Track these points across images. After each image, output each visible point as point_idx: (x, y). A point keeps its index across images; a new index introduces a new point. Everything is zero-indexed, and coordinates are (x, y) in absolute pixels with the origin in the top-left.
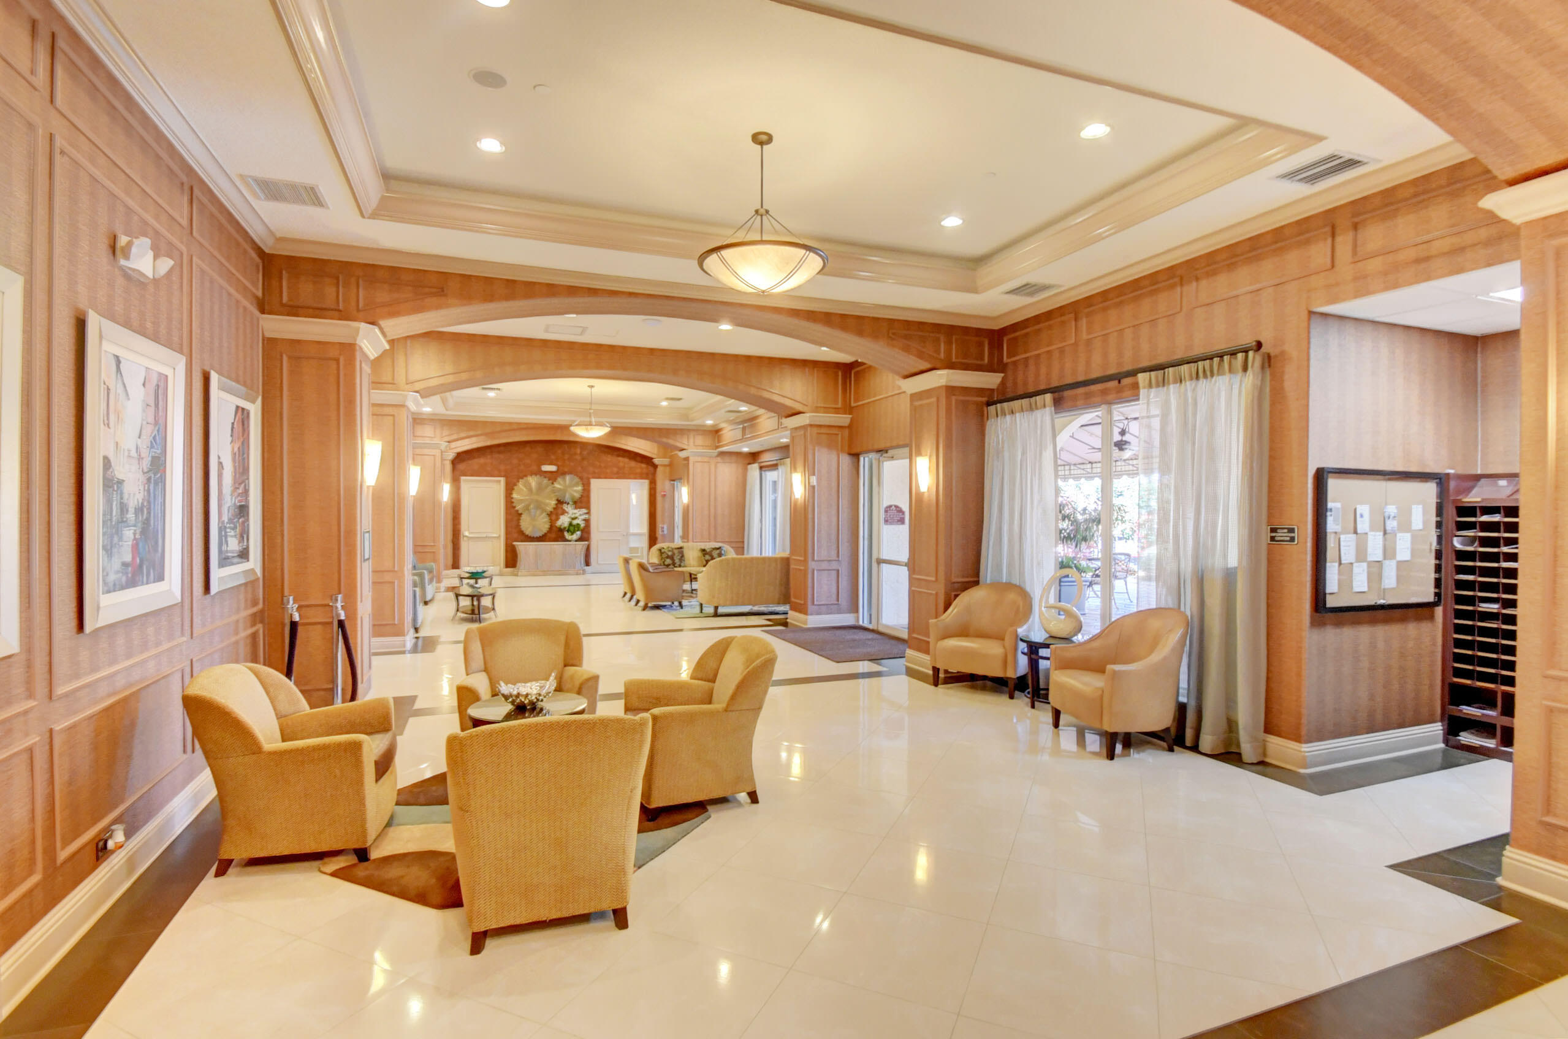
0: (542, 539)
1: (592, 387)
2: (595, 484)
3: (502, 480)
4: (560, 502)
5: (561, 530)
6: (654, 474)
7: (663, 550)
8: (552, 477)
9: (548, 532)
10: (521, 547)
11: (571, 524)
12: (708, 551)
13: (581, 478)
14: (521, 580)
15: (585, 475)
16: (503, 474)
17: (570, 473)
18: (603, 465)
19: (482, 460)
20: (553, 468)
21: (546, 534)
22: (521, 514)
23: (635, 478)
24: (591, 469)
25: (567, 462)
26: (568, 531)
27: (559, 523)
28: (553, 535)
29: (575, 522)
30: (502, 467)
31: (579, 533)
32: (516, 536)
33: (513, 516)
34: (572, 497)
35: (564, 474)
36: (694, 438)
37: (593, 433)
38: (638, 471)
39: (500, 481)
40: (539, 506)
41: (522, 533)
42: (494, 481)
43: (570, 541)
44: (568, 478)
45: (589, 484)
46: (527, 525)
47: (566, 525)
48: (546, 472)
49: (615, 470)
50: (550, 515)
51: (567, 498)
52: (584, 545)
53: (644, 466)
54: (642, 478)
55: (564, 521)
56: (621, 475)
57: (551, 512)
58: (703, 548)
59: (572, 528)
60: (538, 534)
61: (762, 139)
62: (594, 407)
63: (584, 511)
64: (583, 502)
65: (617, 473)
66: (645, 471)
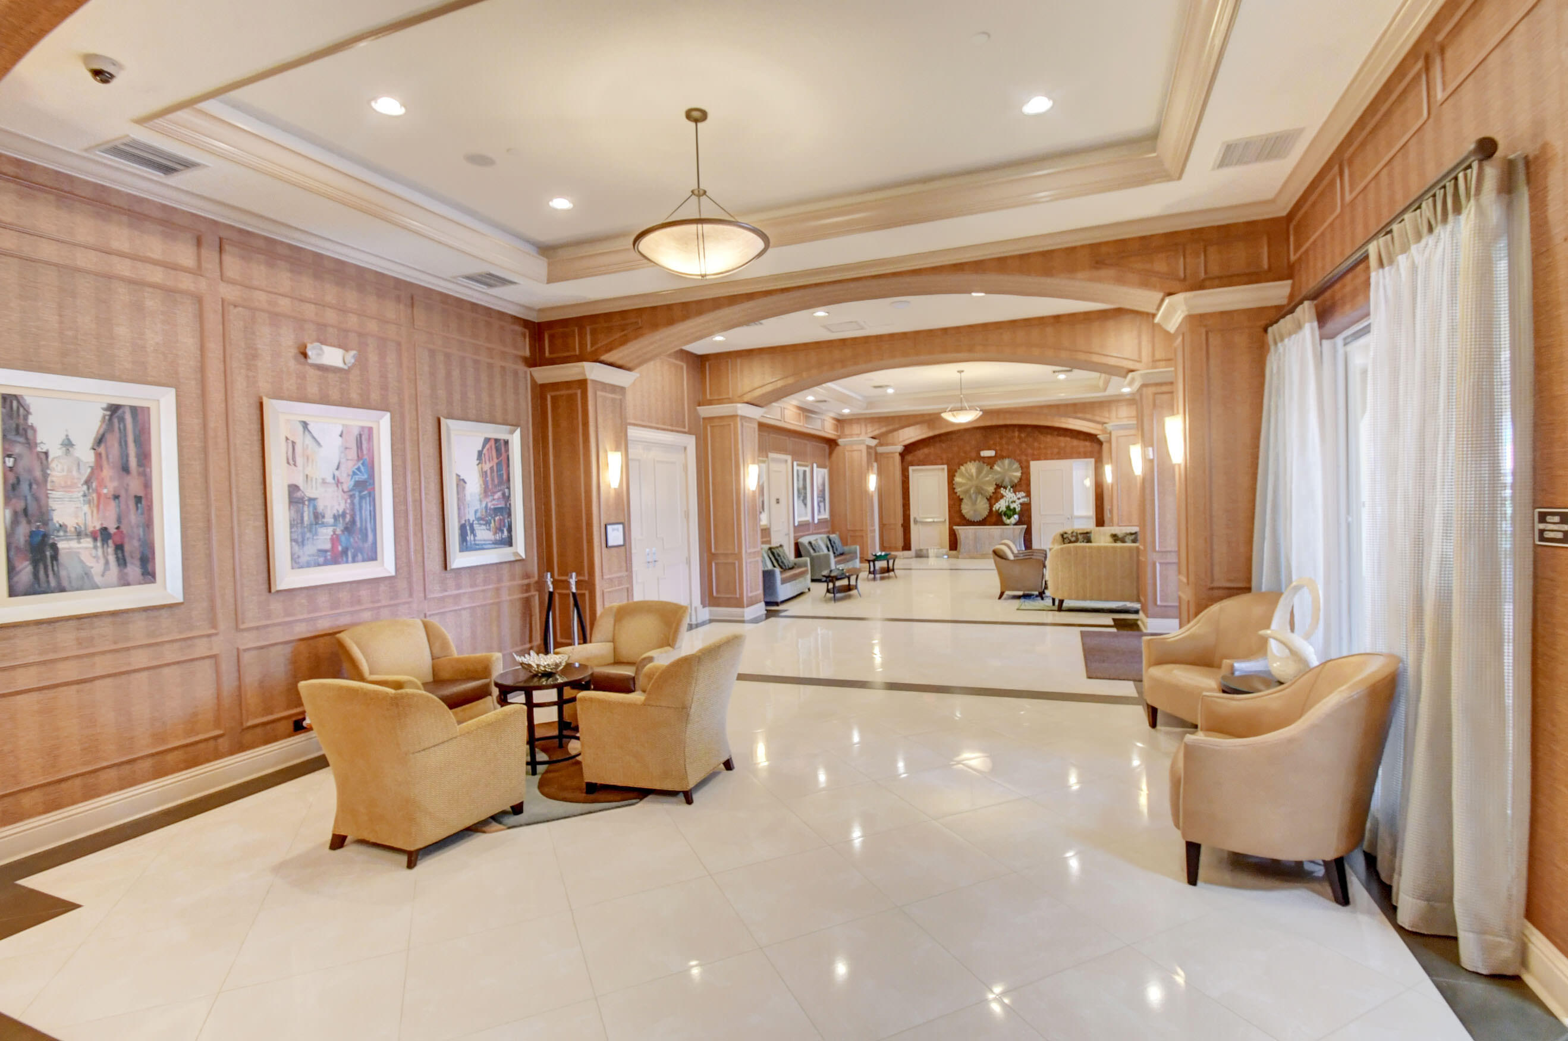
0: (983, 522)
1: (961, 372)
2: (1034, 465)
3: (945, 467)
4: (998, 486)
5: (999, 514)
6: (1100, 451)
7: (1065, 536)
8: (990, 462)
9: (987, 516)
10: (963, 531)
11: (1008, 508)
12: (1120, 537)
13: (1020, 462)
14: (962, 563)
15: (1024, 458)
16: (945, 461)
17: (1009, 457)
18: (1042, 446)
19: (926, 451)
20: (990, 453)
21: (985, 518)
22: (962, 499)
23: (1079, 457)
24: (1030, 451)
25: (1005, 446)
26: (1005, 514)
27: (996, 507)
28: (994, 519)
29: (1012, 506)
30: (944, 456)
31: (1016, 517)
32: (958, 520)
33: (955, 501)
34: (1011, 481)
35: (1003, 457)
36: (1117, 410)
37: (964, 418)
38: (1082, 450)
39: (943, 469)
40: (979, 491)
41: (963, 517)
42: (939, 469)
43: (1008, 525)
44: (1007, 461)
45: (1028, 467)
46: (967, 509)
47: (1004, 509)
48: (984, 458)
49: (1056, 450)
50: (989, 499)
51: (1007, 482)
52: (1022, 528)
53: (1088, 444)
54: (1086, 457)
55: (1001, 505)
56: (1062, 454)
57: (991, 497)
58: (1114, 533)
59: (1010, 512)
60: (979, 518)
61: (696, 116)
62: (964, 392)
63: (1023, 494)
64: (1023, 485)
65: (1059, 453)
66: (1089, 449)
